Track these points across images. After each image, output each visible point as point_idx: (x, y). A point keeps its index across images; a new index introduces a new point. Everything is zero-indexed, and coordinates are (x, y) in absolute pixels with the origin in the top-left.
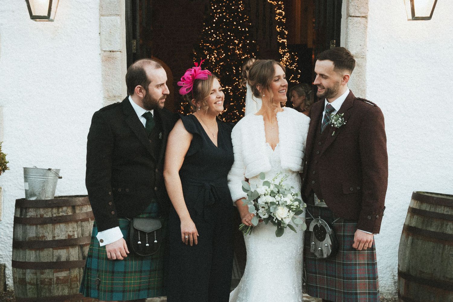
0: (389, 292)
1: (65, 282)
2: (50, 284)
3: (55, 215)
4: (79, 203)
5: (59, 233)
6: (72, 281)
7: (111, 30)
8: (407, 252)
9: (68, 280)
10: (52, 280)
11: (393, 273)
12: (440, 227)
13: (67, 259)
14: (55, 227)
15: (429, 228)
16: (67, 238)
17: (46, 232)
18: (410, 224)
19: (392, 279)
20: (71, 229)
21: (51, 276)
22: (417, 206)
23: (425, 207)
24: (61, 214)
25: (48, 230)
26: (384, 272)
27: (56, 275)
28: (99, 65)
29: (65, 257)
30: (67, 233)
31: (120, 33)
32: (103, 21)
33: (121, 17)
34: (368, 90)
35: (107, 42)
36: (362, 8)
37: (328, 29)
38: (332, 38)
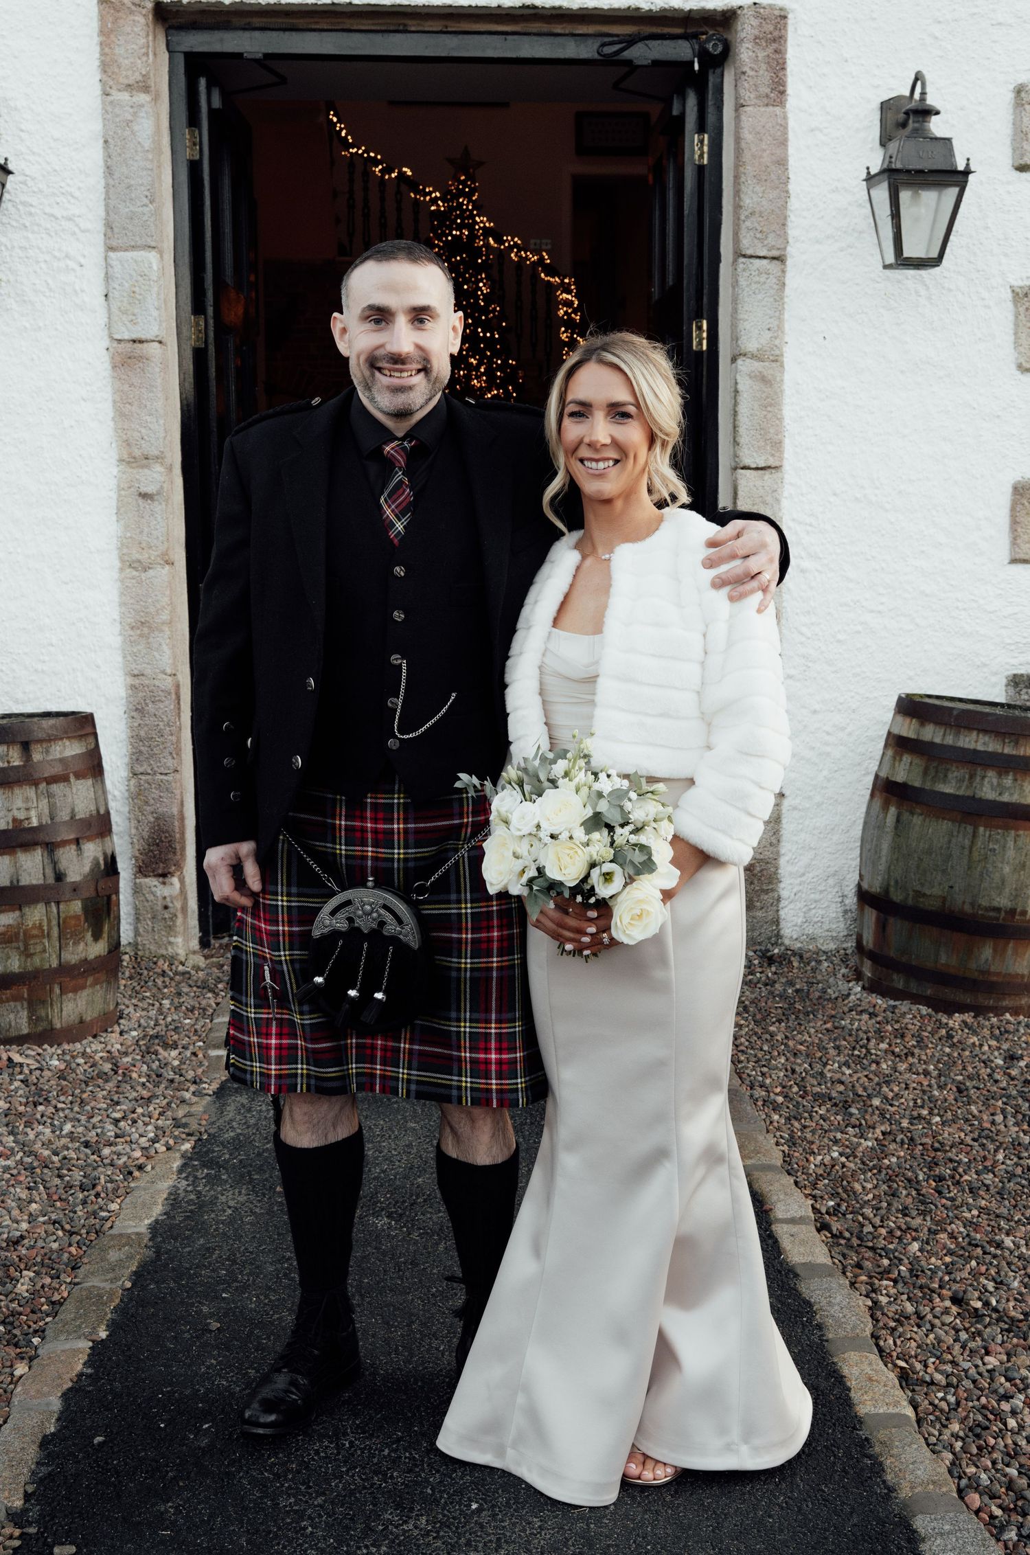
0: (830, 934)
1: (10, 941)
4: (41, 735)
6: (28, 936)
7: (134, 286)
8: (885, 847)
9: (17, 934)
11: (841, 889)
12: (965, 783)
13: (12, 882)
15: (940, 785)
16: (11, 827)
18: (893, 775)
19: (839, 905)
20: (20, 803)
22: (910, 732)
23: (931, 733)
26: (821, 888)
28: (104, 378)
29: (8, 877)
30: (10, 814)
31: (158, 294)
32: (114, 263)
33: (161, 253)
34: (787, 443)
35: (124, 318)
36: (773, 234)
37: (688, 291)
38: (698, 314)
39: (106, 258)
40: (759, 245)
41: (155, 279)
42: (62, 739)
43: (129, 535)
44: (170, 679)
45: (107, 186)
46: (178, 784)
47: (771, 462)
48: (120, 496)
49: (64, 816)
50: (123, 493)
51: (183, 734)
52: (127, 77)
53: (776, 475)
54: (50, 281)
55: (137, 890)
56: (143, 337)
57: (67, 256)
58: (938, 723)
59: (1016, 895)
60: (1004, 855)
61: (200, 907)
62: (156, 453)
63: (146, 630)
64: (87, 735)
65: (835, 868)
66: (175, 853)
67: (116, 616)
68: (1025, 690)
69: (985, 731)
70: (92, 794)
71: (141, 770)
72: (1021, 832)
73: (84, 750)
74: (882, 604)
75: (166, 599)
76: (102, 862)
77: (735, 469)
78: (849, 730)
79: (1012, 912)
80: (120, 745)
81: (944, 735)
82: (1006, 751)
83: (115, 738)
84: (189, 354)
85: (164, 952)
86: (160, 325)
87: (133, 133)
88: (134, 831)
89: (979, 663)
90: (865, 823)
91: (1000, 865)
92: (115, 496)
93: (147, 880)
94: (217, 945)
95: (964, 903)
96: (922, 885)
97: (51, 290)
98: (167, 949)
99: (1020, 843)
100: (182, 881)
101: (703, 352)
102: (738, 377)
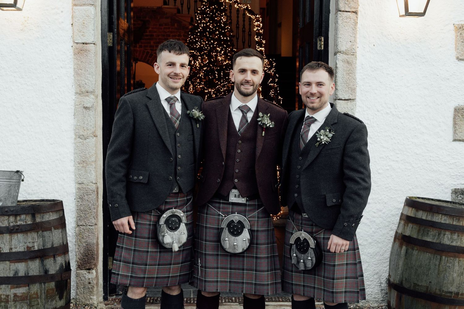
0: (375, 299)
1: (24, 300)
2: (7, 301)
3: (12, 224)
5: (17, 244)
6: (31, 298)
7: (84, 21)
8: (401, 263)
9: (27, 297)
10: (9, 296)
11: (380, 280)
12: (437, 237)
13: (25, 274)
14: (12, 238)
15: (425, 238)
16: (26, 250)
17: (1, 243)
18: (404, 232)
19: (379, 287)
20: (30, 240)
21: (8, 293)
22: (412, 214)
23: (421, 215)
24: (19, 223)
25: (4, 241)
26: (371, 279)
27: (14, 291)
28: (70, 59)
29: (24, 272)
30: (26, 245)
31: (94, 24)
32: (76, 11)
33: (95, 7)
34: (358, 90)
35: (80, 34)
36: (353, 2)
37: (316, 25)
38: (320, 35)
39: (72, 9)
40: (347, 6)
41: (93, 18)
42: (49, 212)
43: (79, 124)
44: (94, 185)
46: (97, 230)
47: (351, 97)
48: (76, 108)
49: (49, 246)
50: (77, 106)
51: (99, 209)
53: (353, 103)
54: (49, 18)
55: (77, 275)
56: (87, 42)
57: (56, 8)
58: (425, 210)
59: (459, 286)
60: (454, 268)
61: (104, 283)
62: (92, 90)
63: (85, 165)
64: (59, 210)
65: (377, 271)
66: (94, 260)
67: (72, 158)
68: (460, 196)
69: (445, 215)
70: (61, 236)
71: (81, 224)
72: (461, 259)
73: (58, 217)
74: (398, 157)
75: (94, 151)
76: (64, 265)
77: (336, 100)
78: (384, 211)
79: (457, 294)
80: (72, 213)
81: (427, 215)
82: (454, 223)
83: (70, 210)
84: (106, 49)
85: (88, 303)
86: (94, 37)
88: (77, 250)
89: (440, 184)
90: (392, 253)
91: (452, 273)
92: (73, 108)
93: (82, 271)
94: (111, 299)
95: (436, 289)
96: (418, 281)
97: (49, 22)
98: (89, 301)
99: (461, 264)
100: (97, 272)
101: (322, 50)
102: (337, 62)
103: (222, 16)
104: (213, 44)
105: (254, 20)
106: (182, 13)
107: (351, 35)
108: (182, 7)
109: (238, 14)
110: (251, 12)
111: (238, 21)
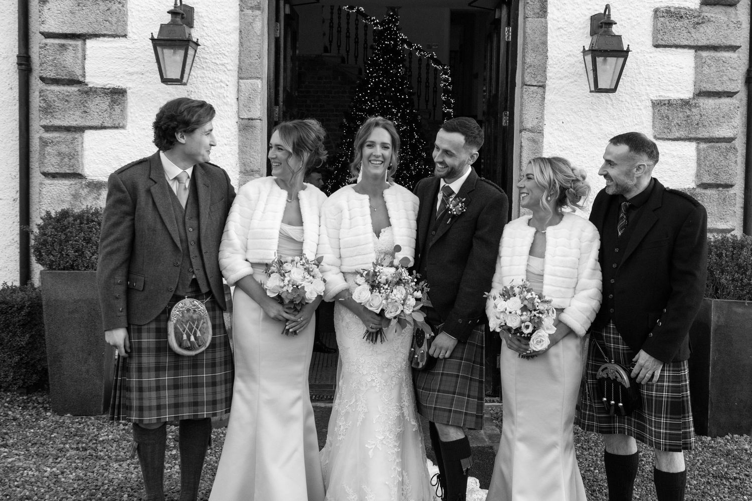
7: (250, 95)
28: (235, 135)
31: (261, 98)
32: (242, 85)
33: (262, 80)
35: (245, 109)
36: (539, 76)
37: (501, 98)
38: (505, 109)
39: (238, 82)
40: (534, 80)
41: (259, 92)
45: (240, 51)
52: (251, 3)
54: (213, 92)
56: (253, 117)
57: (221, 81)
62: (257, 169)
86: (261, 112)
87: (253, 28)
97: (213, 96)
101: (506, 127)
102: (522, 140)
103: (400, 68)
104: (387, 104)
105: (440, 71)
106: (348, 63)
107: (538, 111)
108: (348, 55)
109: (420, 64)
110: (437, 62)
111: (420, 74)
